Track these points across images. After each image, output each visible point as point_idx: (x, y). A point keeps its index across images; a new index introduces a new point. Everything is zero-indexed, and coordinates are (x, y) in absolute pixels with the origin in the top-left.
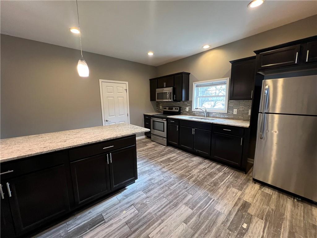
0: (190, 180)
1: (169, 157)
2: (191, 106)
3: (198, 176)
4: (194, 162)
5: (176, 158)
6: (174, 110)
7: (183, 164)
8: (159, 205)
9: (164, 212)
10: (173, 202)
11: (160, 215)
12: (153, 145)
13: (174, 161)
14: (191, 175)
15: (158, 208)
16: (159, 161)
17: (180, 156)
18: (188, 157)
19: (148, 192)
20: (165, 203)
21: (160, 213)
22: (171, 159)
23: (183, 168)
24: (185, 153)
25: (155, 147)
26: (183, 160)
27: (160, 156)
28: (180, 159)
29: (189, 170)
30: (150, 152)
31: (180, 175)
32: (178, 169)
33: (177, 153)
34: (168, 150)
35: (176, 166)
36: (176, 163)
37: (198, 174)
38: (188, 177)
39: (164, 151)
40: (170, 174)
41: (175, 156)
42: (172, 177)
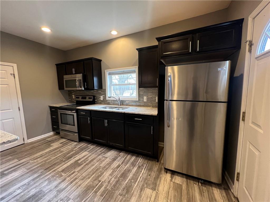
1: (76, 160)
2: (105, 94)
3: (109, 182)
4: (108, 159)
5: (87, 158)
6: (87, 99)
7: (94, 166)
12: (61, 143)
13: (82, 164)
16: (60, 169)
17: (93, 154)
18: (101, 154)
22: (79, 162)
23: (91, 173)
24: (99, 148)
25: (63, 146)
26: (95, 159)
27: (65, 161)
28: (91, 159)
29: (100, 174)
30: (52, 156)
31: (85, 188)
32: (84, 178)
33: (90, 150)
34: (79, 148)
35: (83, 173)
36: (85, 166)
37: (109, 178)
38: (95, 189)
39: (73, 151)
40: (70, 191)
41: (86, 155)
42: (72, 197)
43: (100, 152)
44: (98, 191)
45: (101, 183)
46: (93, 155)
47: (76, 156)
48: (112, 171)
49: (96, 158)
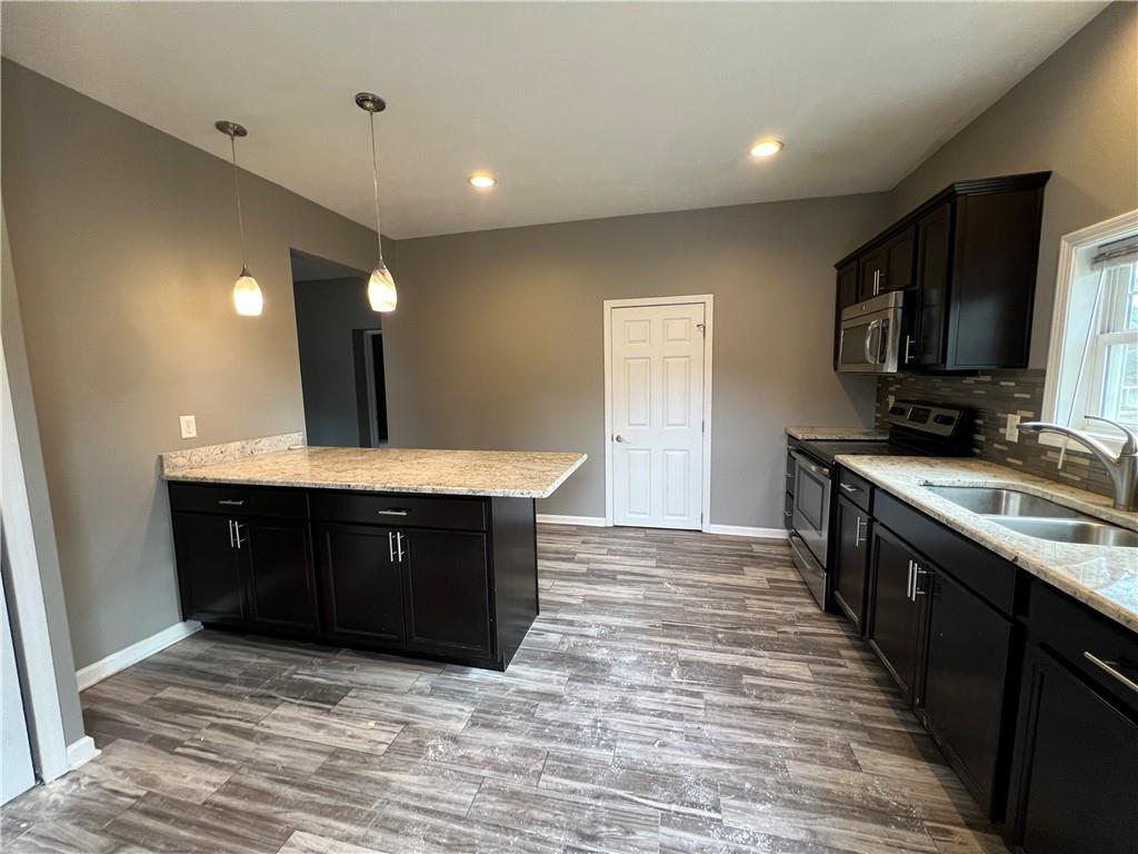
0: (662, 829)
1: (748, 665)
2: (1035, 406)
4: (853, 777)
5: (780, 691)
7: (766, 742)
8: (432, 792)
9: (404, 822)
10: (468, 830)
11: (386, 819)
12: (769, 580)
13: (744, 695)
14: (713, 815)
15: (418, 796)
16: (684, 654)
17: (822, 696)
18: (855, 727)
19: (483, 726)
20: (449, 802)
21: (399, 813)
22: (747, 679)
23: (728, 752)
24: (882, 697)
25: (764, 593)
26: (799, 721)
27: (719, 641)
28: (788, 707)
29: (748, 785)
30: (710, 603)
31: (662, 769)
32: (697, 739)
33: (827, 674)
34: (802, 633)
35: (711, 724)
36: (742, 710)
37: (756, 842)
38: (674, 807)
39: (774, 629)
40: (635, 730)
41: (793, 679)
42: (621, 747)
43: (860, 716)
44: (675, 826)
45: (712, 819)
46: (818, 701)
47: (761, 653)
48: (802, 836)
49: (811, 723)
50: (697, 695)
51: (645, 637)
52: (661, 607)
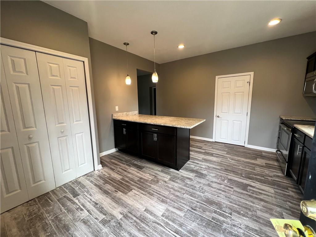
0: (213, 214)
3: (234, 225)
5: (261, 193)
7: (252, 204)
8: (159, 190)
9: (153, 194)
10: (166, 199)
11: (150, 192)
12: (266, 164)
14: (229, 215)
15: (156, 190)
17: (275, 198)
19: (172, 181)
20: (163, 193)
21: (152, 192)
22: (249, 188)
23: (238, 203)
25: (263, 167)
26: (265, 202)
27: (243, 177)
28: (262, 198)
29: (242, 212)
30: (242, 166)
31: (217, 202)
32: (229, 198)
33: (281, 193)
34: (274, 180)
35: (234, 195)
36: (245, 195)
37: (241, 225)
38: (218, 210)
39: (264, 177)
40: (211, 191)
41: (266, 191)
42: (206, 194)
43: (290, 207)
44: (218, 214)
45: (229, 216)
46: (274, 199)
47: (257, 182)
48: (257, 228)
49: (270, 204)
50: (232, 188)
51: (219, 171)
52: (226, 164)
